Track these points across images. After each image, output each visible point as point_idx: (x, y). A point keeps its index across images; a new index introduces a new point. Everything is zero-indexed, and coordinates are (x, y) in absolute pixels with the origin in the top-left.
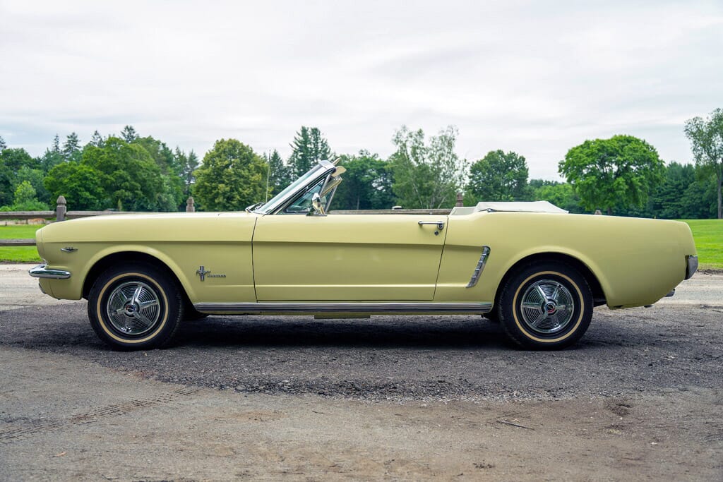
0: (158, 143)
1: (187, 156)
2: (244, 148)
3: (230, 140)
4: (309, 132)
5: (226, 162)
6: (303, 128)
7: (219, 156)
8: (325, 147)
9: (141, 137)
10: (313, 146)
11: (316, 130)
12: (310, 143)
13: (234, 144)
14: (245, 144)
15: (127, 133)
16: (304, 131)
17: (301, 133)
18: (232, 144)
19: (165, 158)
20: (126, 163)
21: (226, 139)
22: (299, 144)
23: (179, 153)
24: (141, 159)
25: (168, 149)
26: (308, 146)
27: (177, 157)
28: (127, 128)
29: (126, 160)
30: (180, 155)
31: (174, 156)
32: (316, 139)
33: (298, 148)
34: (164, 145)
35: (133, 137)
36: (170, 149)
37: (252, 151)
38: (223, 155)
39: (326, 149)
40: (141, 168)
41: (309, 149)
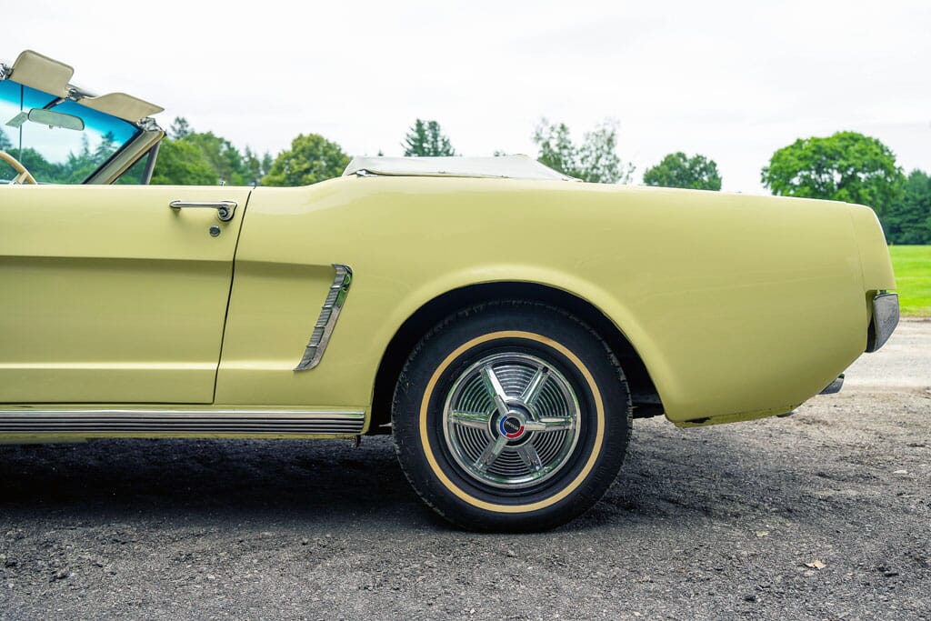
0: (221, 140)
1: (261, 158)
2: (330, 146)
3: (311, 135)
4: (426, 126)
5: (306, 166)
6: (418, 121)
7: (296, 157)
8: (447, 148)
9: (198, 131)
10: (430, 146)
11: (435, 123)
12: (427, 142)
13: (316, 141)
14: (331, 141)
15: (178, 126)
16: (419, 124)
17: (415, 128)
18: (313, 141)
19: (228, 161)
20: (169, 166)
21: (306, 134)
22: (413, 143)
23: (249, 154)
24: (190, 160)
25: (233, 149)
26: (425, 145)
27: (247, 159)
28: (178, 120)
29: (169, 162)
30: (251, 158)
31: (243, 158)
32: (435, 136)
33: (411, 148)
34: (228, 144)
35: (185, 132)
36: (236, 149)
37: (340, 150)
38: (300, 156)
39: (448, 151)
40: (189, 172)
41: (426, 150)
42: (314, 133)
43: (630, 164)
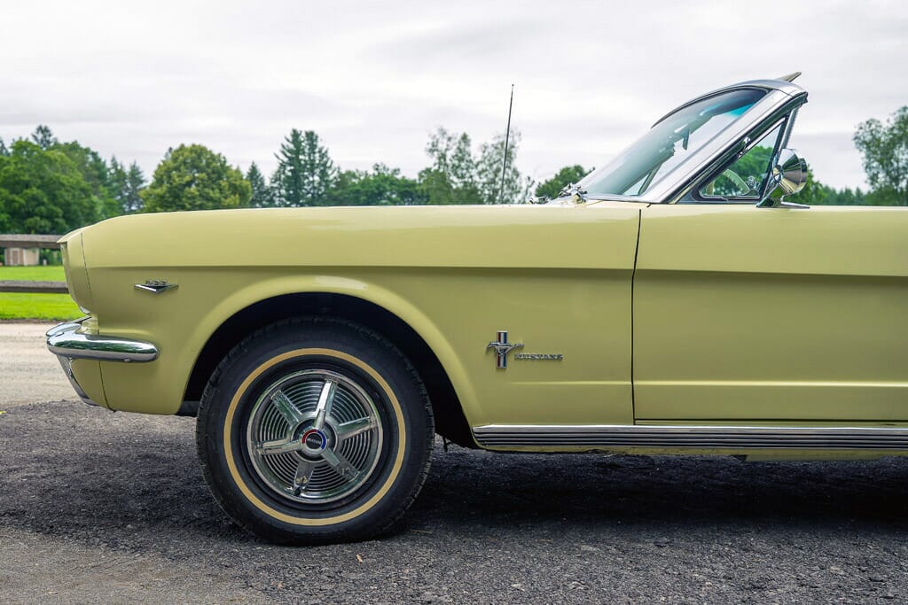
0: (87, 151)
1: (127, 170)
2: (213, 158)
3: (194, 145)
4: (303, 137)
5: (187, 178)
6: (294, 131)
7: (177, 169)
8: (325, 159)
9: (62, 141)
10: (307, 158)
11: (312, 133)
12: (304, 153)
13: (199, 152)
14: (216, 153)
15: (40, 136)
16: (296, 135)
17: (291, 139)
18: (196, 152)
19: (96, 173)
20: (42, 178)
21: (188, 144)
22: (288, 154)
23: (115, 165)
24: (64, 172)
25: (100, 160)
26: (301, 157)
27: (113, 171)
28: (40, 129)
29: (42, 174)
30: (117, 169)
31: (109, 170)
32: (313, 147)
33: (286, 160)
34: (94, 154)
35: (48, 142)
36: (103, 160)
37: (225, 162)
38: (182, 168)
39: (326, 162)
40: (63, 185)
41: (303, 162)
42: (197, 143)
43: (529, 178)
